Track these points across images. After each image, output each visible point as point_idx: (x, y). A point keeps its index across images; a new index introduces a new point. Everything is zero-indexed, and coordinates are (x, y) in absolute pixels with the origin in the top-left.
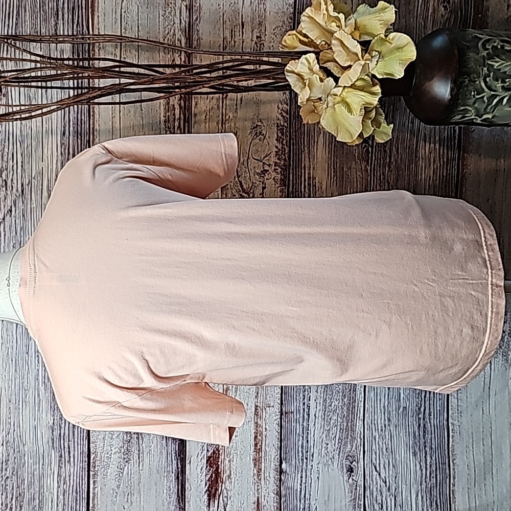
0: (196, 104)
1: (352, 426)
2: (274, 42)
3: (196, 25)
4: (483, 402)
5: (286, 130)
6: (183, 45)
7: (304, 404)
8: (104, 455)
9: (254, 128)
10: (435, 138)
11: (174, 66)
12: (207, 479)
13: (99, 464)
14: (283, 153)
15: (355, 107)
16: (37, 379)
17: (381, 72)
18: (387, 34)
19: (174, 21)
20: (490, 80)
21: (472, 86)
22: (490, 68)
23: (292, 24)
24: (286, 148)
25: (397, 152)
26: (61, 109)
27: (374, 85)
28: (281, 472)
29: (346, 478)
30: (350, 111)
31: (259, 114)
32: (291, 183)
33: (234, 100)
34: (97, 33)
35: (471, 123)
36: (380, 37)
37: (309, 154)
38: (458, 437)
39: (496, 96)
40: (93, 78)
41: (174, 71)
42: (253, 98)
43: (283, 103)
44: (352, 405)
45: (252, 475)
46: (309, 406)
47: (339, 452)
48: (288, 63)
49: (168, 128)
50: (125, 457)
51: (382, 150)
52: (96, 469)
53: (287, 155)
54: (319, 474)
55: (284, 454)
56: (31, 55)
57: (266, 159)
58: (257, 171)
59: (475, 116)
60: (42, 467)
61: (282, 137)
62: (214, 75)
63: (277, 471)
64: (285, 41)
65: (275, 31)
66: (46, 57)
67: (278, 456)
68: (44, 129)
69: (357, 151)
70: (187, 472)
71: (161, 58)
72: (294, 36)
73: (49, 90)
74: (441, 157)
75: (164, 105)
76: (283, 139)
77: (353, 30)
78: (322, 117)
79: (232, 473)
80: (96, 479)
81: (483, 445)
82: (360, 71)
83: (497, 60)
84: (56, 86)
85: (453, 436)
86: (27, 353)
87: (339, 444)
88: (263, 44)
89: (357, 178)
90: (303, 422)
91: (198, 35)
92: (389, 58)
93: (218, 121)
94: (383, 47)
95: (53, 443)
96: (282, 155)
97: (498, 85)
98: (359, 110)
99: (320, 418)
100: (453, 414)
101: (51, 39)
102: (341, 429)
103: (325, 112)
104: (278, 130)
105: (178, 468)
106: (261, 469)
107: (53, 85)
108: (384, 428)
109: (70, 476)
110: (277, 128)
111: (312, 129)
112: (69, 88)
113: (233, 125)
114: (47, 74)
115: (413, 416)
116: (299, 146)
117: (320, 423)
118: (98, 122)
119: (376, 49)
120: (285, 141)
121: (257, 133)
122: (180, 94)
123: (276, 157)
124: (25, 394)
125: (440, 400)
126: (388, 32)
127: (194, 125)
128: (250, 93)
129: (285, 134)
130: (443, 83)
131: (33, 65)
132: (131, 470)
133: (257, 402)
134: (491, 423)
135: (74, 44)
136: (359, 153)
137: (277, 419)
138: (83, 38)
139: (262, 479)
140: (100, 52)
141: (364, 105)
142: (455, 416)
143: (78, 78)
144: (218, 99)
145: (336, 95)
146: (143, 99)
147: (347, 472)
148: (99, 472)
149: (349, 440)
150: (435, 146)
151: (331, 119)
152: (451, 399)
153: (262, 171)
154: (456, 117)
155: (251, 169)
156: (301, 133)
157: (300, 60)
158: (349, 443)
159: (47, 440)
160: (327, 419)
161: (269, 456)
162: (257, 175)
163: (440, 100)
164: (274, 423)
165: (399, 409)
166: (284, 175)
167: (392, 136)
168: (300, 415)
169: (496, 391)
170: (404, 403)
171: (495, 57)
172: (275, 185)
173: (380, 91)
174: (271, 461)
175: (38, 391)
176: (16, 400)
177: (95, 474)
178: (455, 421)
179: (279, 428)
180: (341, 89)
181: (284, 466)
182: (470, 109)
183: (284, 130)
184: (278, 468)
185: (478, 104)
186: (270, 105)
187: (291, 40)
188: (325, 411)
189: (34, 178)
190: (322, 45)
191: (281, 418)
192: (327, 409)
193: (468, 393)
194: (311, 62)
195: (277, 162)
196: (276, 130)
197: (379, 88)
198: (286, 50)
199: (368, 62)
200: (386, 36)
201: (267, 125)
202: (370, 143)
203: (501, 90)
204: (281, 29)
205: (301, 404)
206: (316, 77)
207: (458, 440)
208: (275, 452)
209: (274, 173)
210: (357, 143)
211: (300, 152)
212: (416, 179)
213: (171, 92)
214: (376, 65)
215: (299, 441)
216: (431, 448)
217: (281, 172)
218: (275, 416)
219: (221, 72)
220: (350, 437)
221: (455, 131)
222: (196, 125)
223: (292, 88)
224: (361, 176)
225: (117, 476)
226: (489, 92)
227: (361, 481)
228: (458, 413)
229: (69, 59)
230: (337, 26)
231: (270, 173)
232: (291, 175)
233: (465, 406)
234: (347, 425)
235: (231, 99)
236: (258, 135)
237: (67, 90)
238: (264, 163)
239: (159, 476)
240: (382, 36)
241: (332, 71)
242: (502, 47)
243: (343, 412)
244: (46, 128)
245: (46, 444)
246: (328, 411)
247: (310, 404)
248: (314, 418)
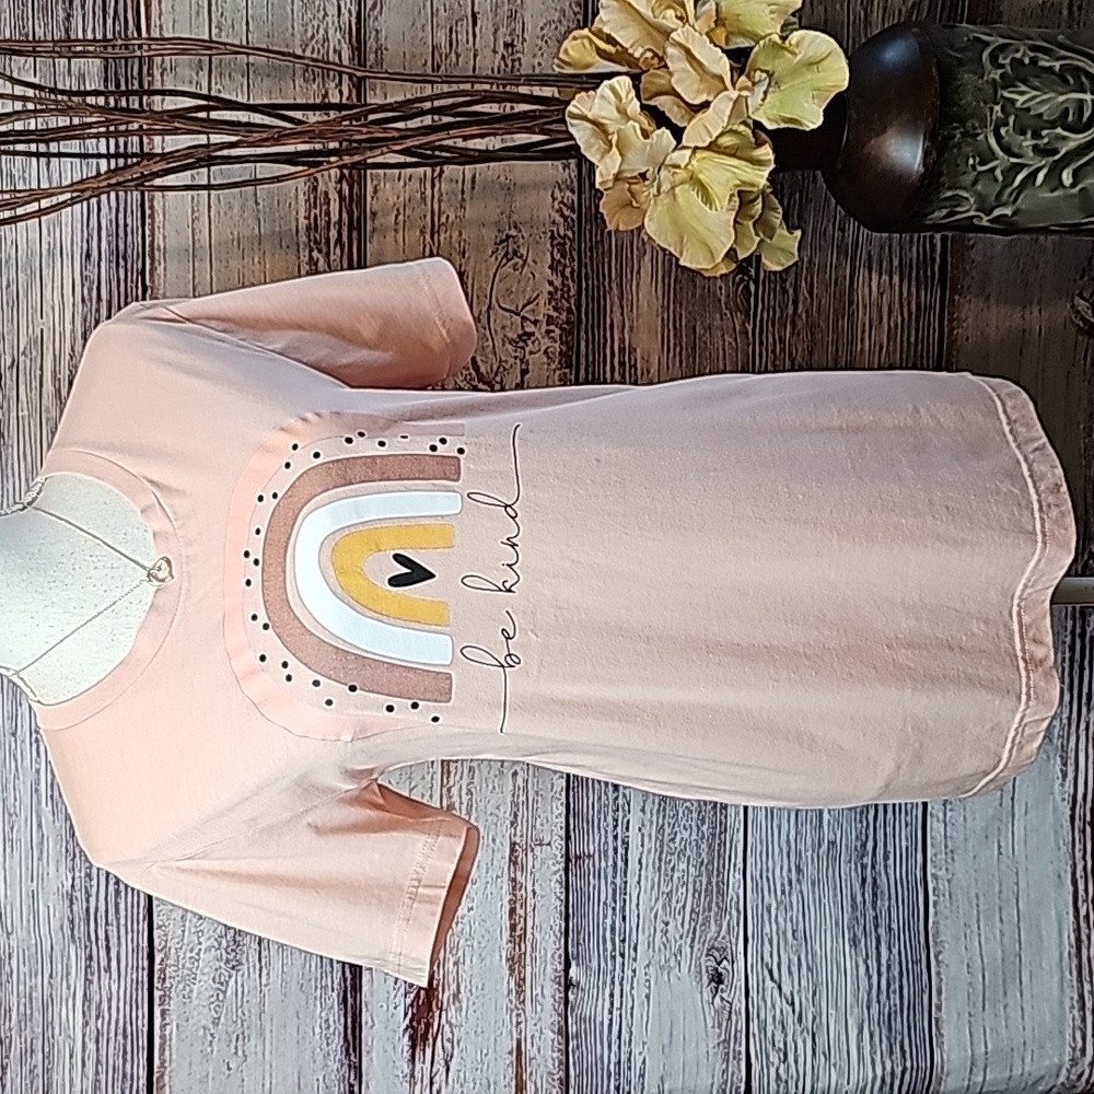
0: (375, 191)
1: (721, 884)
2: (542, 55)
3: (372, 19)
4: (999, 829)
5: (571, 246)
6: (346, 62)
7: (616, 837)
8: (185, 953)
9: (502, 241)
10: (891, 261)
11: (325, 107)
12: (409, 1001)
13: (174, 974)
14: (566, 296)
15: (718, 192)
16: (37, 790)
17: (774, 115)
18: (784, 34)
19: (324, 9)
20: (1007, 132)
21: (969, 144)
22: (1009, 107)
23: (580, 17)
24: (571, 284)
25: (811, 294)
26: (81, 201)
27: (759, 144)
28: (569, 985)
29: (707, 995)
30: (707, 199)
31: (511, 211)
32: (583, 360)
33: (457, 182)
34: (158, 36)
35: (969, 226)
36: (770, 40)
37: (621, 298)
38: (948, 904)
39: (1022, 166)
40: (151, 132)
41: (325, 118)
42: (499, 177)
43: (563, 186)
44: (720, 838)
45: (506, 993)
46: (628, 843)
47: (693, 940)
48: (573, 98)
49: (316, 242)
50: (231, 957)
51: (778, 288)
52: (167, 984)
53: (573, 301)
54: (649, 987)
55: (573, 946)
56: (13, 84)
57: (528, 308)
58: (510, 335)
59: (977, 210)
60: (50, 983)
61: (562, 260)
62: (414, 124)
63: (559, 984)
64: (566, 52)
65: (545, 32)
66: (46, 88)
67: (562, 951)
68: (45, 246)
69: (723, 291)
70: (364, 989)
71: (298, 91)
72: (586, 42)
73: (55, 161)
74: (905, 304)
75: (305, 194)
76: (565, 266)
77: (713, 25)
78: (648, 214)
79: (462, 989)
80: (167, 1007)
81: (1001, 920)
82: (728, 113)
83: (1023, 88)
84: (68, 151)
85: (935, 903)
86: (14, 734)
87: (693, 924)
88: (519, 59)
89: (724, 350)
90: (614, 877)
91: (377, 39)
92: (792, 83)
93: (424, 227)
94: (777, 62)
95: (72, 930)
96: (563, 301)
97: (1025, 144)
98: (728, 197)
99: (650, 867)
100: (935, 855)
101: (57, 49)
102: (695, 891)
103: (655, 203)
104: (552, 246)
105: (345, 980)
106: (524, 980)
107: (62, 150)
108: (787, 888)
109: (110, 1000)
110: (552, 243)
111: (627, 243)
112: (99, 156)
113: (455, 234)
114: (50, 126)
115: (850, 861)
116: (598, 280)
117: (650, 878)
118: (161, 230)
119: (762, 68)
120: (568, 270)
121: (507, 253)
122: (341, 168)
123: (550, 303)
124: (9, 823)
125: (907, 825)
126: (786, 29)
127: (372, 237)
128: (492, 164)
129: (568, 256)
130: (908, 140)
131: (18, 106)
132: (243, 986)
133: (515, 835)
134: (1017, 874)
135: (106, 59)
136: (728, 296)
137: (559, 870)
138: (127, 47)
139: (528, 1002)
140: (165, 78)
141: (737, 186)
142: (941, 860)
143: (117, 134)
144: (422, 180)
145: (678, 167)
146: (259, 176)
147: (709, 984)
148: (173, 990)
149: (712, 914)
150: (891, 279)
151: (667, 219)
152: (931, 823)
153: (519, 336)
154: (936, 214)
155: (496, 331)
156: (603, 253)
157: (599, 91)
158: (712, 921)
159: (59, 924)
160: (666, 870)
161: (542, 952)
162: (510, 343)
163: (900, 176)
164: (551, 880)
165: (820, 846)
166: (567, 343)
167: (799, 256)
168: (607, 862)
169: (1027, 804)
170: (831, 833)
171: (1019, 84)
172: (549, 364)
173: (772, 157)
174: (546, 962)
175: (39, 817)
177: (165, 996)
178: (941, 869)
179: (563, 890)
180: (688, 152)
181: (573, 972)
182: (966, 195)
183: (567, 247)
184: (560, 977)
185: (983, 186)
186: (535, 192)
187: (579, 50)
188: (661, 853)
189: (24, 353)
190: (646, 58)
191: (566, 870)
192: (665, 848)
193: (968, 809)
194: (623, 95)
195: (552, 317)
196: (549, 245)
197: (770, 151)
198: (569, 71)
199: (745, 93)
200: (784, 39)
201: (531, 235)
202: (753, 272)
203: (1031, 154)
204: (556, 28)
205: (610, 839)
206: (634, 127)
207: (947, 912)
208: (555, 943)
209: (546, 340)
210: (724, 271)
211: (602, 293)
212: (851, 352)
213: (321, 163)
214: (763, 100)
215: (605, 917)
216: (890, 929)
217: (561, 336)
218: (553, 864)
219: (429, 117)
220: (714, 908)
221: (933, 246)
222: (375, 238)
223: (583, 151)
224: (734, 344)
225: (212, 1000)
226: (1006, 157)
227: (740, 1001)
228: (946, 854)
229: (96, 93)
230: (677, 17)
231: (537, 339)
232: (583, 344)
233: (962, 838)
234: (709, 882)
235: (451, 180)
236: (509, 257)
237: (95, 161)
238: (524, 318)
239: (304, 997)
240: (776, 38)
241: (668, 114)
242: (1034, 61)
243: (700, 854)
244: (49, 243)
245: (56, 934)
246: (668, 852)
247: (628, 837)
248: (638, 867)
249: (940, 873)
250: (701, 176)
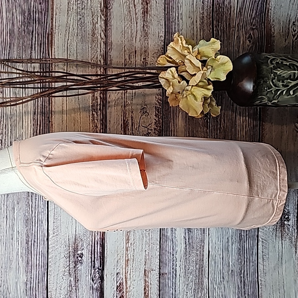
0: (110, 96)
1: (202, 282)
2: (153, 61)
3: (109, 52)
4: (278, 267)
5: (161, 110)
6: (102, 63)
7: (173, 268)
9: (142, 109)
10: (246, 114)
11: (97, 75)
14: (159, 123)
15: (198, 97)
16: (18, 254)
17: (213, 77)
18: (216, 56)
19: (97, 50)
20: (275, 81)
21: (265, 84)
22: (275, 74)
23: (163, 51)
24: (160, 120)
25: (224, 122)
26: (33, 100)
27: (209, 84)
30: (196, 99)
31: (145, 101)
33: (131, 94)
34: (54, 58)
35: (266, 105)
36: (212, 58)
37: (174, 124)
38: (264, 288)
39: (279, 90)
40: (51, 82)
41: (97, 78)
42: (142, 92)
43: (158, 95)
44: (201, 269)
46: (176, 270)
47: (194, 297)
48: (161, 73)
49: (94, 109)
51: (216, 121)
53: (161, 124)
56: (16, 70)
57: (149, 126)
58: (145, 133)
59: (267, 101)
62: (119, 80)
64: (159, 61)
65: (154, 55)
66: (25, 71)
68: (24, 111)
69: (201, 122)
71: (90, 71)
72: (164, 58)
73: (27, 89)
74: (250, 125)
75: (91, 97)
76: (159, 115)
77: (197, 54)
78: (180, 102)
81: (279, 293)
82: (201, 77)
83: (279, 70)
84: (30, 87)
85: (261, 288)
86: (12, 239)
87: (194, 293)
88: (147, 62)
90: (173, 280)
91: (110, 58)
92: (217, 69)
93: (122, 105)
94: (214, 63)
95: (26, 293)
96: (159, 124)
97: (280, 84)
98: (201, 98)
99: (183, 277)
100: (261, 274)
101: (28, 61)
102: (195, 283)
103: (182, 100)
104: (156, 110)
107: (29, 87)
108: (220, 283)
110: (155, 109)
111: (175, 109)
112: (38, 88)
113: (130, 107)
114: (26, 80)
115: (237, 276)
116: (168, 119)
117: (182, 280)
118: (54, 107)
119: (210, 65)
120: (160, 116)
121: (144, 112)
122: (101, 91)
123: (155, 125)
124: (10, 263)
125: (253, 266)
126: (216, 55)
127: (108, 108)
128: (140, 90)
129: (160, 113)
130: (249, 83)
131: (18, 75)
133: (146, 268)
134: (283, 280)
135: (41, 64)
136: (202, 123)
137: (158, 277)
138: (46, 61)
140: (56, 68)
141: (203, 96)
142: (262, 275)
143: (43, 82)
144: (122, 94)
145: (188, 90)
146: (79, 93)
149: (200, 290)
150: (246, 118)
151: (185, 104)
152: (260, 265)
153: (147, 133)
154: (257, 102)
155: (141, 132)
156: (169, 112)
157: (167, 71)
158: (200, 292)
159: (23, 291)
160: (187, 278)
163: (247, 92)
164: (155, 280)
165: (229, 272)
166: (159, 135)
167: (221, 113)
168: (171, 275)
169: (286, 260)
170: (232, 268)
171: (278, 69)
173: (212, 88)
175: (18, 262)
176: (5, 266)
178: (262, 278)
179: (159, 283)
180: (191, 87)
182: (264, 97)
183: (160, 110)
185: (269, 95)
186: (151, 96)
187: (162, 61)
188: (186, 273)
189: (18, 138)
190: (180, 63)
191: (160, 277)
192: (187, 272)
193: (269, 262)
194: (173, 72)
195: (156, 128)
196: (155, 110)
197: (212, 86)
198: (160, 66)
199: (205, 72)
200: (216, 57)
201: (150, 107)
202: (209, 117)
203: (282, 87)
204: (157, 54)
206: (176, 81)
207: (264, 290)
209: (154, 134)
210: (201, 117)
211: (169, 122)
212: (235, 137)
213: (95, 90)
214: (210, 73)
215: (170, 290)
216: (249, 295)
217: (158, 133)
218: (156, 276)
219: (124, 78)
220: (200, 288)
221: (257, 110)
222: (109, 108)
223: (163, 87)
224: (204, 135)
226: (275, 87)
228: (264, 274)
229: (38, 72)
230: (188, 52)
231: (152, 134)
233: (268, 270)
234: (199, 281)
235: (129, 93)
236: (144, 113)
237: (37, 89)
238: (148, 129)
240: (213, 57)
241: (185, 77)
242: (282, 63)
243: (196, 273)
244: (25, 110)
245: (22, 293)
246: (187, 273)
247: (176, 268)
248: (179, 277)
249: (262, 279)
250: (194, 93)
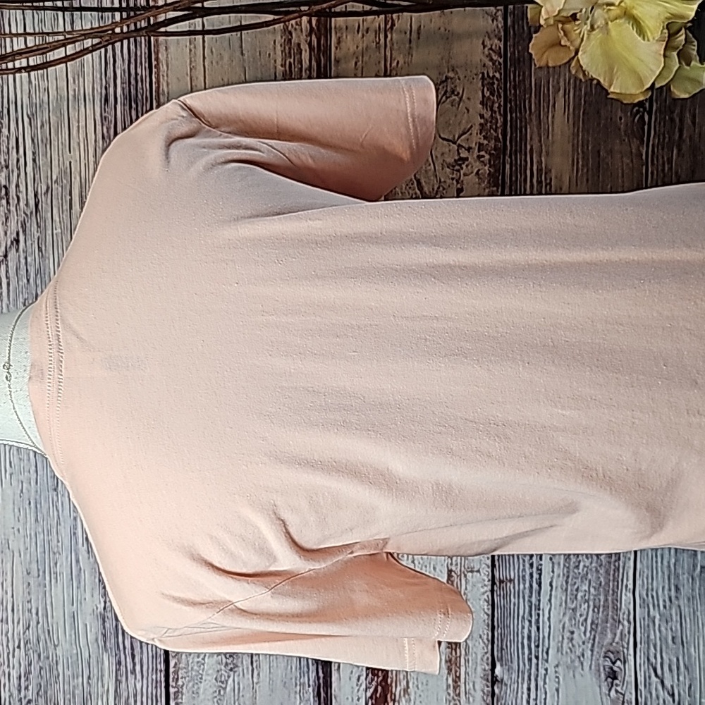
0: (339, 42)
1: (615, 602)
5: (498, 85)
7: (531, 565)
8: (193, 658)
9: (442, 82)
12: (369, 694)
13: (185, 675)
14: (494, 127)
15: (650, 25)
16: (75, 534)
26: (100, 48)
28: (494, 680)
29: (605, 690)
30: (641, 32)
31: (450, 57)
32: (508, 181)
33: (406, 33)
37: (539, 128)
42: (440, 29)
43: (492, 36)
44: (615, 566)
45: (445, 687)
46: (541, 570)
47: (593, 645)
50: (229, 661)
51: (667, 118)
52: (180, 683)
53: (499, 131)
54: (559, 683)
55: (498, 651)
57: (463, 137)
58: (448, 160)
60: (88, 683)
61: (492, 97)
63: (487, 680)
67: (489, 655)
68: (71, 93)
69: (623, 121)
70: (334, 685)
73: (77, 14)
75: (281, 45)
79: (411, 685)
80: (180, 701)
84: (88, 6)
86: (55, 490)
87: (593, 633)
89: (622, 169)
90: (530, 596)
93: (378, 72)
95: (105, 642)
96: (492, 131)
98: (660, 28)
99: (559, 589)
102: (595, 607)
104: (483, 86)
105: (319, 678)
106: (459, 677)
108: (668, 603)
109: (135, 695)
110: (483, 83)
112: (113, 9)
116: (520, 113)
117: (559, 597)
118: (165, 78)
121: (446, 91)
123: (480, 134)
124: (54, 559)
129: (496, 93)
132: (239, 684)
133: (451, 564)
136: (626, 124)
137: (486, 592)
139: (462, 694)
141: (668, 19)
144: (377, 32)
145: (612, 4)
147: (606, 680)
148: (184, 687)
149: (609, 625)
151: (599, 52)
153: (455, 160)
155: (436, 157)
156: (525, 91)
158: (608, 630)
159: (94, 637)
160: (572, 590)
161: (474, 655)
162: (448, 167)
164: (480, 600)
165: (694, 570)
166: (494, 165)
168: (524, 584)
172: (479, 184)
174: (476, 663)
175: (77, 555)
176: (38, 570)
177: (178, 692)
179: (490, 607)
181: (498, 670)
183: (495, 86)
184: (488, 675)
186: (469, 40)
188: (568, 577)
189: (56, 181)
191: (492, 591)
192: (571, 574)
195: (483, 144)
201: (465, 77)
205: (527, 565)
208: (483, 648)
209: (478, 163)
211: (523, 124)
215: (523, 627)
217: (490, 161)
218: (482, 587)
220: (610, 620)
224: (631, 165)
225: (215, 695)
227: (631, 693)
231: (470, 163)
232: (508, 166)
234: (606, 600)
235: (401, 31)
236: (448, 95)
237: (110, 13)
238: (459, 146)
239: (287, 692)
243: (599, 578)
244: (75, 90)
245: (92, 644)
246: (573, 576)
247: (541, 565)
248: (549, 588)
250: (635, 12)
